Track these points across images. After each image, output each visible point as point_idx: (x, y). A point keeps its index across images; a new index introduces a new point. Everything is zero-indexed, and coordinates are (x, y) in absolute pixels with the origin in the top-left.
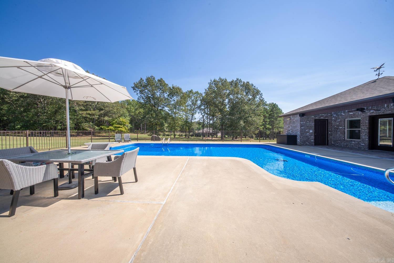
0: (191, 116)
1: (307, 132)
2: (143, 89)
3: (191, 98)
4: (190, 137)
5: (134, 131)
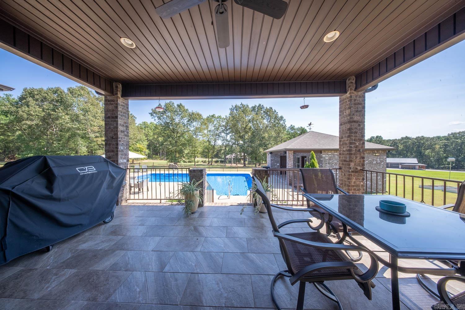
0: (214, 141)
1: (275, 165)
2: (162, 115)
3: (213, 123)
4: (213, 163)
5: (152, 157)
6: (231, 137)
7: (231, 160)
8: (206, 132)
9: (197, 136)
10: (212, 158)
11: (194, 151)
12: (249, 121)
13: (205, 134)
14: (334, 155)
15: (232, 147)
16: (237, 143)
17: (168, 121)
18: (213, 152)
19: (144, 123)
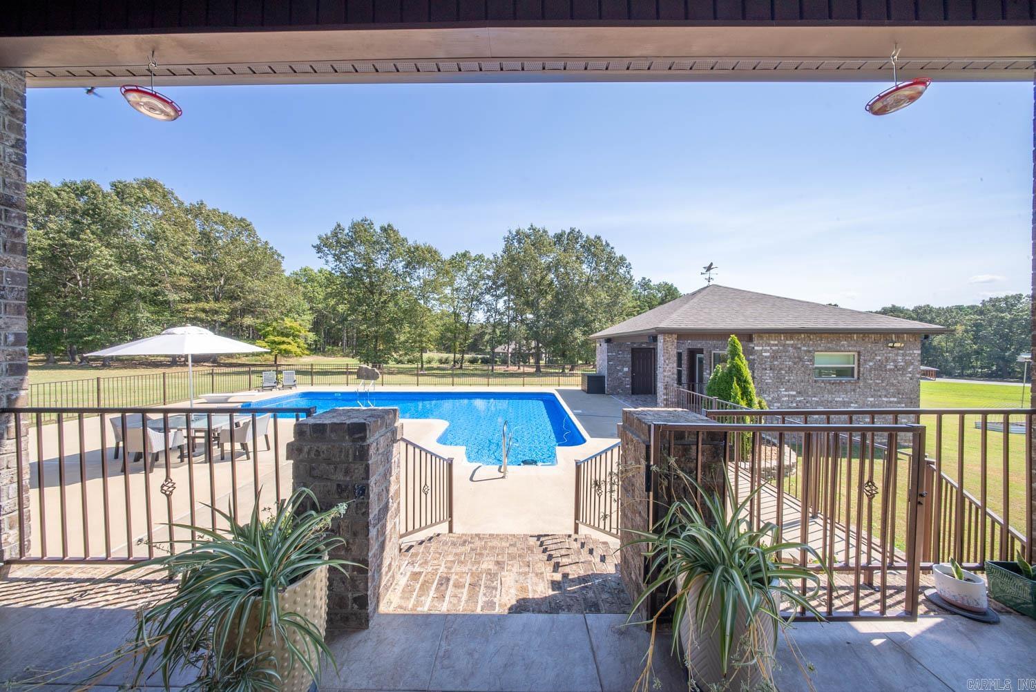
0: (466, 314)
1: (620, 371)
2: (343, 250)
3: (466, 272)
4: (466, 364)
5: (324, 349)
6: (507, 303)
7: (507, 356)
8: (448, 291)
9: (427, 300)
10: (463, 352)
11: (420, 335)
12: (549, 268)
13: (445, 296)
14: (784, 345)
15: (509, 326)
16: (520, 318)
17: (359, 266)
18: (465, 339)
19: (305, 270)
